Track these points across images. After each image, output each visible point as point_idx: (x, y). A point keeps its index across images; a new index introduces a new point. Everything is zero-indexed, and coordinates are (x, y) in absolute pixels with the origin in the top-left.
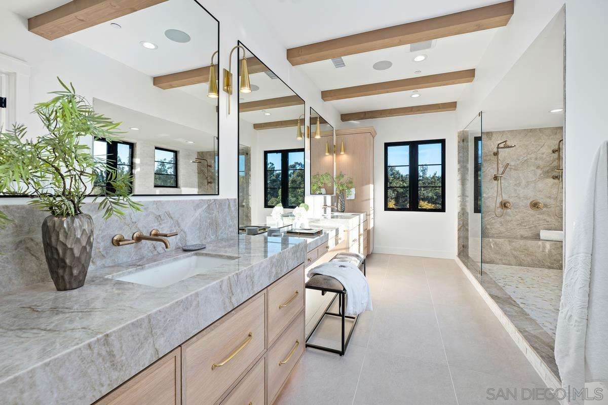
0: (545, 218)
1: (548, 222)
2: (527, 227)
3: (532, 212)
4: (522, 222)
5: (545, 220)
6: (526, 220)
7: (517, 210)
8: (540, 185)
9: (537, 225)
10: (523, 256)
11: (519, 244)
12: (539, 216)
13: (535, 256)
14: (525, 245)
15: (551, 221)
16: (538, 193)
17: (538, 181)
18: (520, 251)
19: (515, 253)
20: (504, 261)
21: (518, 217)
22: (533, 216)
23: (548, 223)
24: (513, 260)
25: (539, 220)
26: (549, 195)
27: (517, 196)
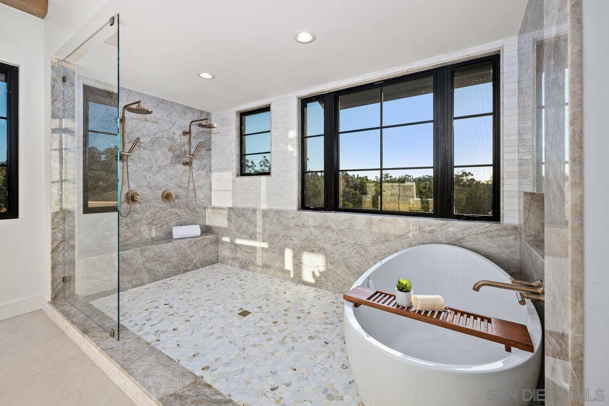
0: (177, 211)
1: (179, 216)
2: (158, 226)
3: (163, 205)
4: (153, 220)
5: (176, 214)
6: (156, 217)
7: (147, 205)
8: (171, 172)
9: (169, 221)
10: (158, 266)
11: (154, 251)
12: (171, 210)
13: (171, 262)
14: (160, 251)
15: (182, 215)
16: (170, 182)
17: (170, 166)
18: (154, 261)
19: (149, 265)
20: (134, 283)
21: (148, 214)
22: (164, 210)
23: (180, 218)
24: (145, 276)
25: (171, 215)
26: (180, 184)
27: (147, 186)
